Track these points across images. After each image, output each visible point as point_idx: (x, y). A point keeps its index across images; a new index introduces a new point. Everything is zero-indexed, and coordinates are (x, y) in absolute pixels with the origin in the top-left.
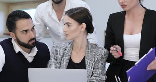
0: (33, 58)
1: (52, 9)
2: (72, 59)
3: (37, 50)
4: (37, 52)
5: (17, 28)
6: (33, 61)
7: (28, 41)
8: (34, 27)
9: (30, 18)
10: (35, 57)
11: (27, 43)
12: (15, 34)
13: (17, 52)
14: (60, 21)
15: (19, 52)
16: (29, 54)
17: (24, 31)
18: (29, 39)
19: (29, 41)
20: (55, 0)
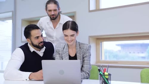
0: (43, 54)
3: (45, 48)
4: (45, 49)
5: (32, 36)
6: (43, 55)
7: (38, 44)
8: (43, 35)
12: (30, 39)
13: (32, 52)
15: (34, 51)
16: (40, 51)
17: (36, 37)
20: (52, 18)
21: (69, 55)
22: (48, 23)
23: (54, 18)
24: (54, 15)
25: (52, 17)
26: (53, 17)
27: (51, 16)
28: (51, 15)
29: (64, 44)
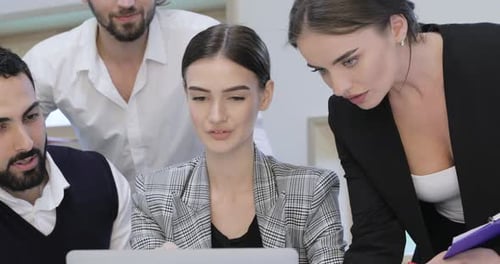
1: (97, 59)
2: (219, 229)
7: (7, 162)
9: (23, 76)
10: (59, 210)
11: (5, 168)
14: (127, 99)
18: (13, 154)
19: (12, 162)
20: (120, 28)
21: (213, 227)
22: (85, 73)
23: (133, 31)
24: (131, 9)
25: (119, 24)
26: (128, 26)
27: (111, 16)
28: (116, 10)
29: (188, 168)
